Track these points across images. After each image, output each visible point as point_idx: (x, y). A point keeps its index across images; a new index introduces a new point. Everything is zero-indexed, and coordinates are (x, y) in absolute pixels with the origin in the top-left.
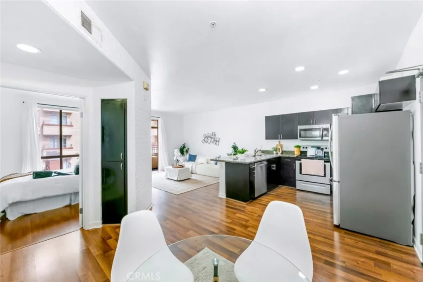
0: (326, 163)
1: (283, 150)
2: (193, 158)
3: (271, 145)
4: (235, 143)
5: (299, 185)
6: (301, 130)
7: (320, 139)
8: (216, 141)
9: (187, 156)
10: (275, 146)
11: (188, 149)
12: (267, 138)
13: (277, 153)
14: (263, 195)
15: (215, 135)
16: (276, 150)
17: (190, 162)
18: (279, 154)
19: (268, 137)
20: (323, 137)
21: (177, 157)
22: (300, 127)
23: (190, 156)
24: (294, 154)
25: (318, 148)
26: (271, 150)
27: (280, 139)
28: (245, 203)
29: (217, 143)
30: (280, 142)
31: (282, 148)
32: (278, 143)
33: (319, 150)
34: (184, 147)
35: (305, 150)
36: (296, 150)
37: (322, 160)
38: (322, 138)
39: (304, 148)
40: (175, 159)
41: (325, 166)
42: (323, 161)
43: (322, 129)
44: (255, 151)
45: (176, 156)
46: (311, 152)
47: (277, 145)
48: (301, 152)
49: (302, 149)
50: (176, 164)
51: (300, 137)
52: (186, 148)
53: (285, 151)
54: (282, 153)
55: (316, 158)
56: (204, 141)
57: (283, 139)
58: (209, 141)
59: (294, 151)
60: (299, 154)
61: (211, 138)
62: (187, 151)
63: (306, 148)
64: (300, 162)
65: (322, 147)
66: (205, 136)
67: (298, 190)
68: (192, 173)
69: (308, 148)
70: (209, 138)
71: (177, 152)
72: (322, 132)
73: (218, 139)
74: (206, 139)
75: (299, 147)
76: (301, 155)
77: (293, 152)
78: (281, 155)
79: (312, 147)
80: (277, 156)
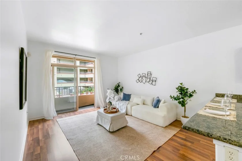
2: (127, 97)
4: (181, 84)
8: (153, 81)
9: (121, 95)
11: (123, 87)
15: (151, 74)
17: (124, 101)
21: (110, 98)
23: (124, 94)
29: (154, 83)
34: (119, 86)
40: (107, 101)
45: (108, 98)
50: (109, 108)
52: (121, 87)
56: (138, 81)
58: (144, 81)
61: (146, 78)
62: (121, 90)
66: (139, 76)
68: (127, 114)
70: (144, 78)
71: (110, 93)
73: (154, 79)
74: (141, 78)
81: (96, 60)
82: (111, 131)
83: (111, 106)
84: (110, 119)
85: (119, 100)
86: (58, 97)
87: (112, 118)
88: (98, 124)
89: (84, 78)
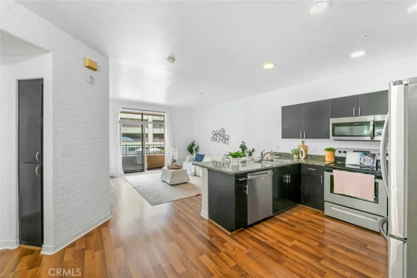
0: (377, 180)
1: (308, 153)
2: (200, 158)
3: (290, 145)
4: (243, 143)
5: (330, 210)
6: (335, 125)
7: (369, 138)
8: (225, 139)
9: (194, 156)
10: (296, 147)
11: (198, 147)
12: (284, 136)
13: (299, 158)
14: (265, 220)
15: (224, 131)
16: (297, 152)
18: (302, 160)
19: (286, 135)
20: (374, 136)
21: (173, 156)
22: (333, 121)
23: (198, 155)
24: (324, 161)
25: (366, 153)
26: (291, 153)
27: (303, 138)
28: (230, 233)
29: (226, 141)
30: (303, 142)
31: (306, 151)
32: (301, 144)
33: (366, 157)
34: (193, 145)
35: (342, 155)
36: (327, 154)
37: (371, 174)
38: (372, 138)
39: (340, 152)
41: (376, 184)
42: (374, 176)
43: (372, 123)
44: (262, 153)
46: (352, 159)
47: (299, 146)
48: (335, 157)
49: (337, 154)
51: (334, 135)
52: (196, 146)
53: (311, 156)
54: (306, 158)
55: (362, 170)
56: (213, 139)
57: (306, 138)
58: (218, 140)
59: (324, 156)
60: (333, 160)
61: (221, 136)
62: (196, 150)
63: (345, 152)
64: (331, 173)
65: (372, 152)
66: (214, 133)
67: (328, 217)
68: (195, 175)
69: (348, 153)
70: (218, 136)
72: (371, 128)
73: (227, 137)
74: (215, 136)
75: (332, 150)
76: (335, 163)
77: (322, 158)
78: (304, 162)
79: (354, 151)
80: (298, 162)
81: (166, 115)
82: (171, 184)
83: (175, 164)
84: (171, 174)
85: (190, 160)
86: (125, 156)
87: (172, 172)
88: (163, 181)
89: (160, 134)
